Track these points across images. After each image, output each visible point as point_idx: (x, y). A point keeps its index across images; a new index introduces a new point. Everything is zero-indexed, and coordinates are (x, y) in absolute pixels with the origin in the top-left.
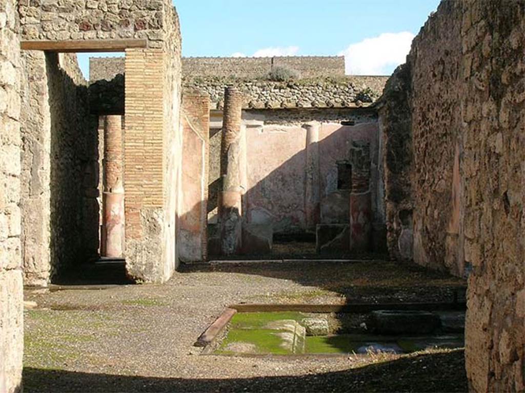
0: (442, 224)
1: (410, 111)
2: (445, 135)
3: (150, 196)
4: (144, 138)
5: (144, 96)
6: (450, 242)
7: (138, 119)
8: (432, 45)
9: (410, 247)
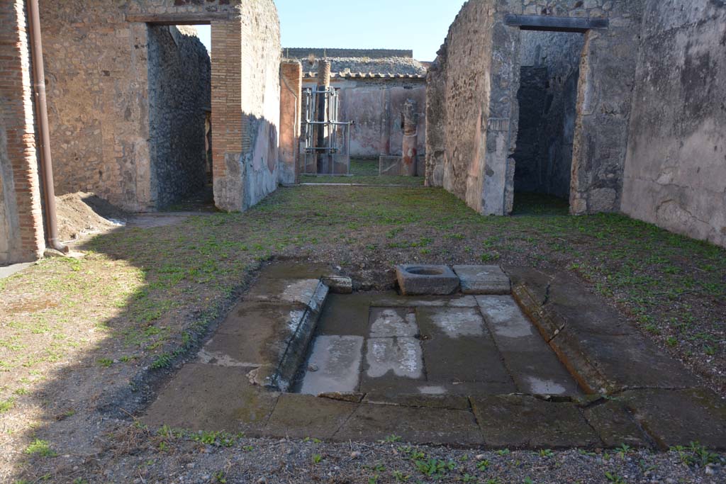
0: (465, 166)
1: (446, 79)
2: (471, 98)
3: (232, 143)
4: (227, 96)
5: (226, 61)
6: (470, 182)
7: (222, 79)
8: (464, 28)
9: (441, 177)
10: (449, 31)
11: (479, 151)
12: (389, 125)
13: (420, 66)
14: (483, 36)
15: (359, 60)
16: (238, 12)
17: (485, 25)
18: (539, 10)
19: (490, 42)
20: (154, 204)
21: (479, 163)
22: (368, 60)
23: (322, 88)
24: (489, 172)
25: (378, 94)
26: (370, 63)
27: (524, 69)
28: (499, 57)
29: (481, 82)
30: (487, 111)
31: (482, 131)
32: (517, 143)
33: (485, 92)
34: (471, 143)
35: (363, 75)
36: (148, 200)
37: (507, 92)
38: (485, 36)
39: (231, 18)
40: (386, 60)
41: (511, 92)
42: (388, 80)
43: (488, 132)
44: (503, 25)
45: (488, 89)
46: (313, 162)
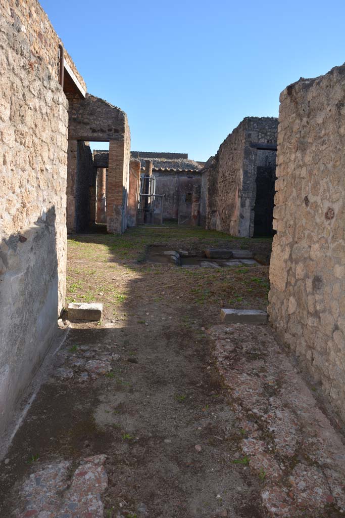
0: (229, 216)
1: (218, 172)
2: (233, 182)
3: (117, 200)
4: (116, 176)
5: (116, 160)
6: (232, 223)
7: (114, 169)
8: (229, 146)
9: (215, 224)
10: (220, 147)
11: (237, 208)
12: (178, 200)
13: (196, 164)
14: (239, 152)
15: (159, 160)
16: (123, 137)
17: (240, 147)
18: (266, 141)
19: (243, 155)
20: (75, 229)
21: (237, 213)
22: (165, 160)
23: (148, 176)
24: (242, 217)
25: (172, 180)
26: (166, 162)
27: (259, 168)
28: (247, 162)
29: (238, 173)
30: (241, 187)
31: (239, 197)
32: (255, 203)
33: (240, 179)
34: (232, 204)
35: (163, 169)
36: (73, 227)
37: (251, 179)
38: (240, 152)
39: (120, 139)
40: (176, 160)
41: (253, 179)
42: (178, 172)
43: (241, 198)
44: (249, 147)
45: (242, 177)
46: (141, 217)
